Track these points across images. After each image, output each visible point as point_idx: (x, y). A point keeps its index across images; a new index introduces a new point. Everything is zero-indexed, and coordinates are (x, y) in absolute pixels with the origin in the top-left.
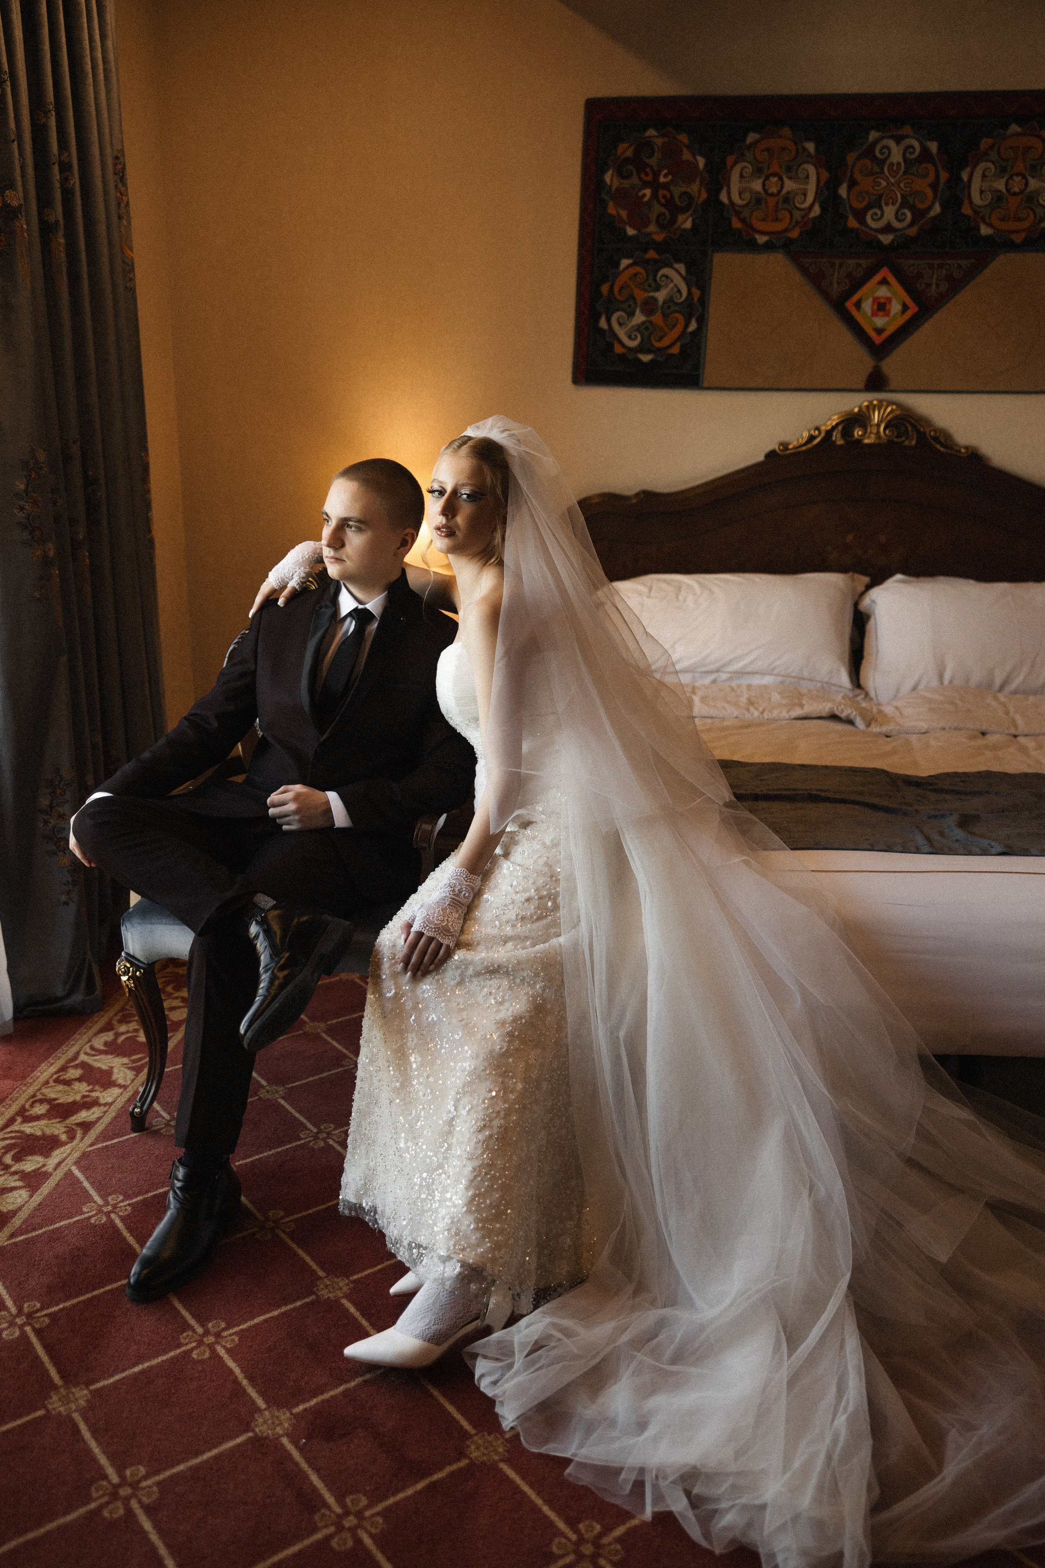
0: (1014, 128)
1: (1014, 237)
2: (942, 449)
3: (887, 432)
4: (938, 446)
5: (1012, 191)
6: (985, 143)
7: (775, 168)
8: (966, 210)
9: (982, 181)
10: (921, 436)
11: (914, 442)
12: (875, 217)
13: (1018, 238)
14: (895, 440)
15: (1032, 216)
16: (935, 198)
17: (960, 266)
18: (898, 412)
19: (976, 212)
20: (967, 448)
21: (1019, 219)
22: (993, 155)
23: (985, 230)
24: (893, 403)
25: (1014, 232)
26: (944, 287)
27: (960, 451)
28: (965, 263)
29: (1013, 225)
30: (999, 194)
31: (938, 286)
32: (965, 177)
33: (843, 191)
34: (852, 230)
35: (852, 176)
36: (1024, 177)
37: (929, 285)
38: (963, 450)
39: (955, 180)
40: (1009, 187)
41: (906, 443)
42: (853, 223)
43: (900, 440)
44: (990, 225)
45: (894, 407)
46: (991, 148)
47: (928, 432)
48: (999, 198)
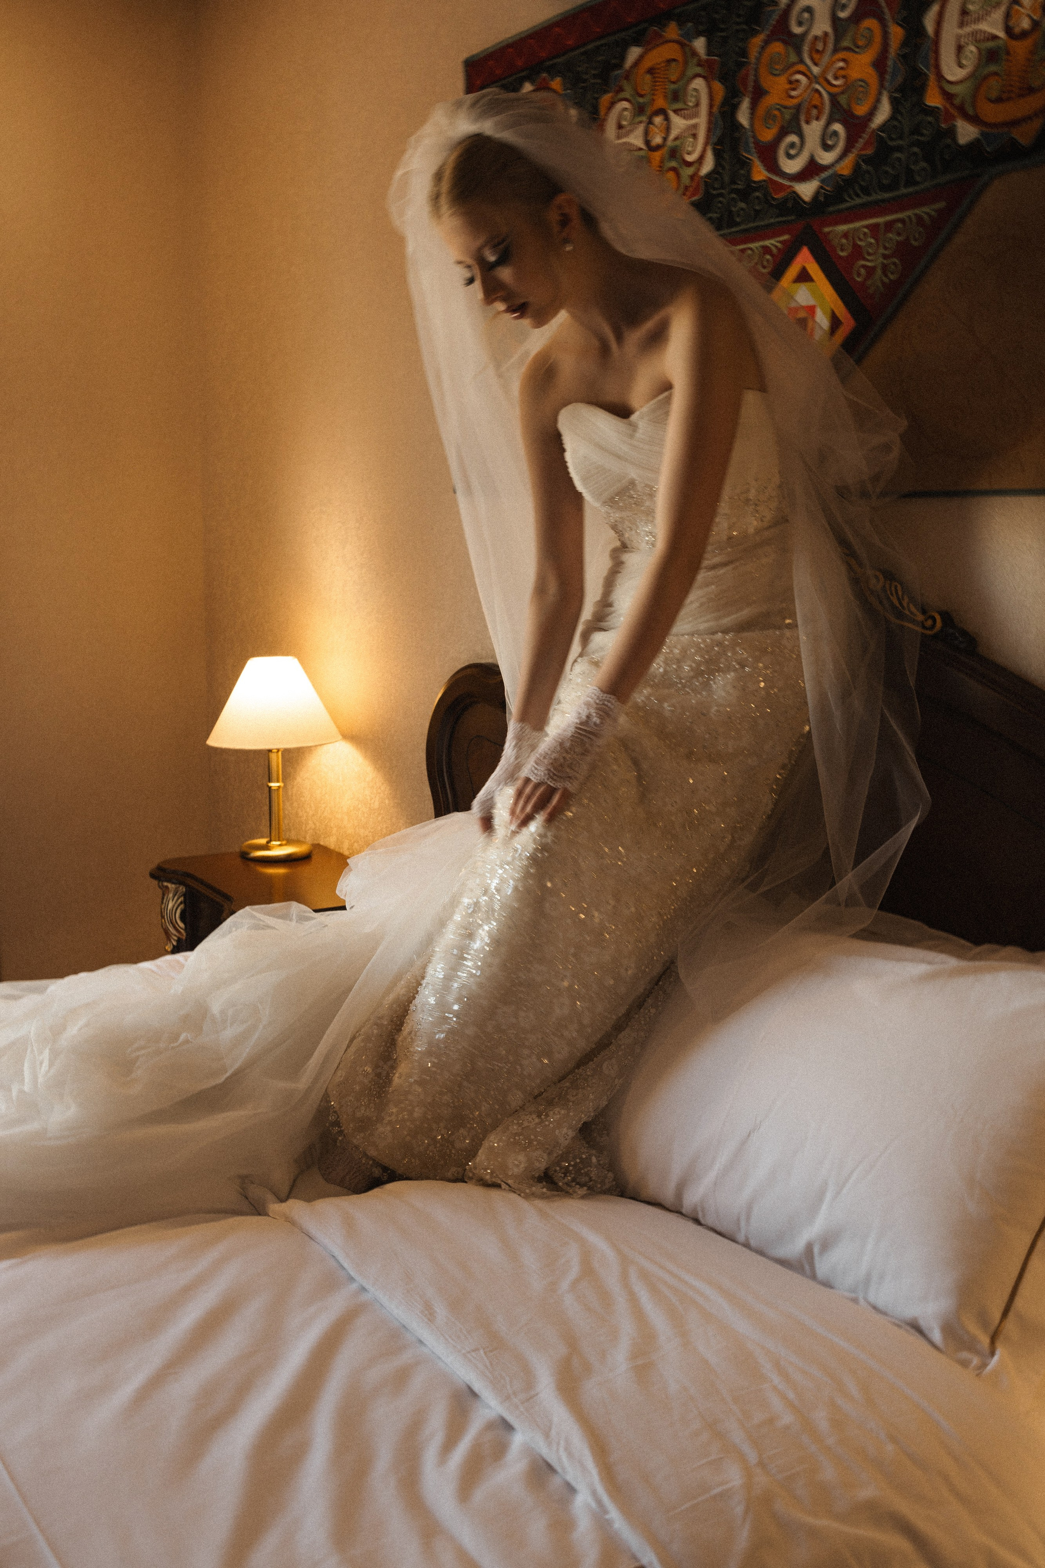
5: (1017, 30)
7: (660, 103)
8: (933, 100)
9: (960, 24)
12: (792, 152)
13: (1025, 137)
16: (882, 86)
17: (920, 221)
19: (949, 100)
21: (1028, 91)
23: (966, 132)
25: (1014, 123)
26: (895, 269)
29: (1017, 108)
30: (990, 44)
31: (884, 268)
32: (930, 27)
33: (743, 118)
34: (761, 186)
35: (756, 82)
37: (870, 271)
39: (913, 37)
40: (1011, 24)
42: (759, 173)
44: (975, 119)
48: (992, 54)
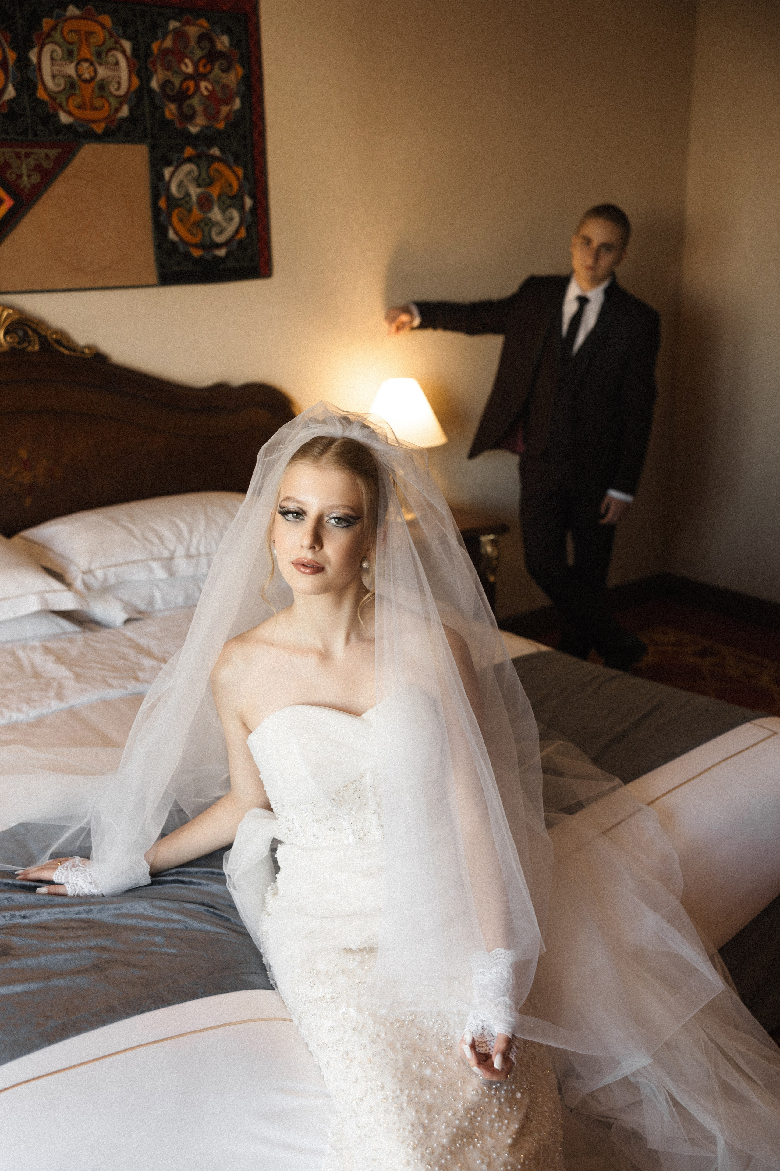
0: (72, 10)
1: (94, 126)
2: (66, 352)
3: (8, 339)
4: (62, 350)
5: (82, 77)
6: (47, 23)
8: (41, 95)
9: (53, 65)
10: (43, 340)
11: (37, 348)
13: (99, 128)
14: (17, 346)
15: (107, 105)
16: (6, 79)
17: (47, 156)
18: (16, 317)
19: (53, 99)
20: (89, 347)
21: (95, 109)
22: (57, 36)
23: (64, 118)
24: (9, 307)
25: (92, 121)
26: (36, 178)
27: (83, 352)
28: (53, 153)
29: (88, 114)
30: (71, 80)
31: (29, 176)
32: (33, 59)
36: (92, 64)
37: (20, 176)
38: (86, 351)
39: (23, 62)
40: (79, 73)
41: (30, 349)
43: (21, 347)
44: (69, 113)
45: (11, 311)
46: (54, 28)
47: (49, 336)
48: (71, 85)
